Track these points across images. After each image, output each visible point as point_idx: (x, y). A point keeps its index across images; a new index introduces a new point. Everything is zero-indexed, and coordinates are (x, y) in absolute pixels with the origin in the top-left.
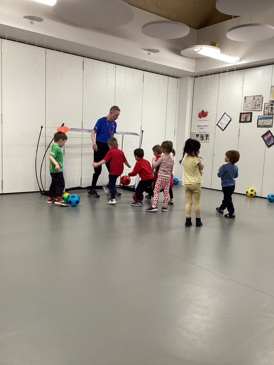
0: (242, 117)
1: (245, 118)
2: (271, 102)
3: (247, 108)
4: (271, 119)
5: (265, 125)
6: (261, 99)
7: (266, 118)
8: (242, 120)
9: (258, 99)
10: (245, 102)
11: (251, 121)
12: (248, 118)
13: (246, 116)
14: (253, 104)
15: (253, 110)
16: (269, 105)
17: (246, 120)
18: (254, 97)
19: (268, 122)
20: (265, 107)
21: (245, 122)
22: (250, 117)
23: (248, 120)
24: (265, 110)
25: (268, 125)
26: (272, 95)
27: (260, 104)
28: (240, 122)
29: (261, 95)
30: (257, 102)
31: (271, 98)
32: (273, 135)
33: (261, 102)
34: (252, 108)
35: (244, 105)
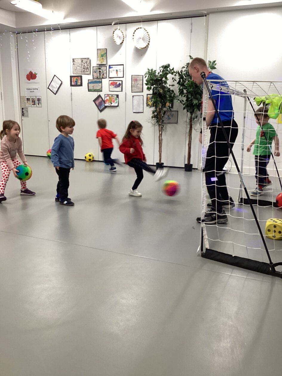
0: (72, 80)
1: (76, 81)
3: (76, 71)
4: (100, 83)
5: (95, 90)
6: (89, 62)
7: (96, 82)
8: (73, 84)
9: (86, 62)
10: (74, 64)
11: (81, 85)
12: (78, 81)
13: (76, 79)
14: (82, 67)
15: (83, 73)
16: (97, 68)
17: (76, 83)
18: (82, 59)
19: (97, 86)
20: (94, 71)
21: (76, 85)
22: (80, 80)
23: (79, 84)
24: (94, 74)
25: (98, 89)
26: (99, 59)
27: (88, 67)
28: (71, 85)
29: (89, 58)
30: (86, 65)
31: (98, 62)
32: (104, 99)
33: (89, 65)
34: (81, 71)
35: (74, 68)
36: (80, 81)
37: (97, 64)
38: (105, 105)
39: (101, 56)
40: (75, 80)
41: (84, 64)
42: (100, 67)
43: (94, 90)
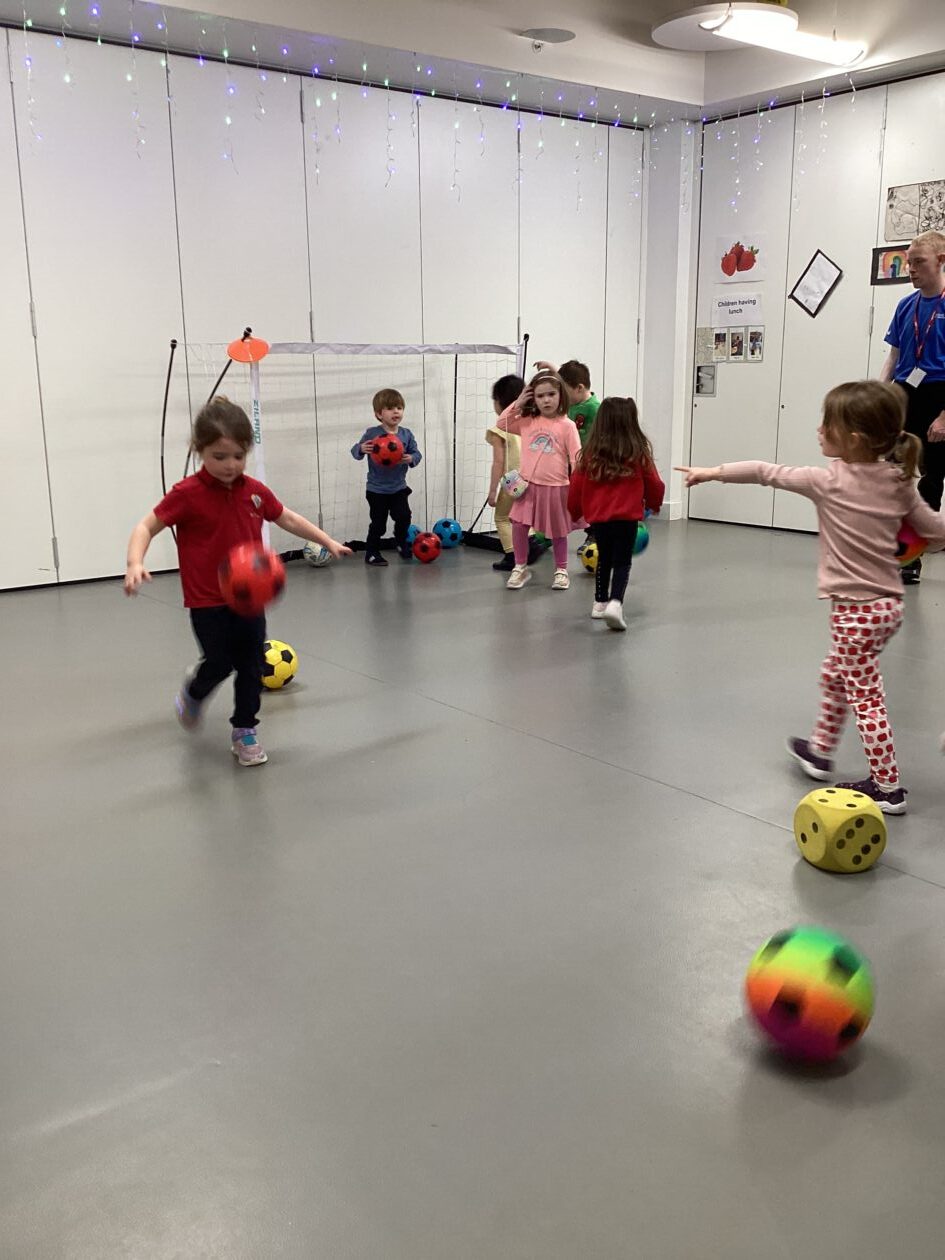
0: (881, 263)
1: (893, 266)
3: (897, 229)
8: (881, 275)
10: (891, 206)
13: (896, 258)
14: (922, 215)
17: (894, 274)
18: (924, 188)
21: (892, 280)
28: (875, 281)
30: (936, 206)
34: (915, 229)
35: (889, 220)
40: (891, 263)
41: (932, 202)
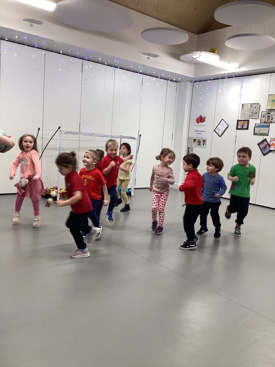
0: (239, 124)
1: (242, 125)
2: (268, 110)
3: (244, 115)
4: (267, 127)
6: (258, 107)
7: (263, 126)
8: (239, 127)
9: (256, 107)
10: (243, 109)
11: (247, 129)
13: (243, 123)
14: (251, 112)
15: (250, 118)
16: (266, 113)
17: (242, 127)
18: (252, 105)
19: (264, 130)
20: (262, 115)
21: (242, 129)
23: (245, 127)
24: (262, 118)
25: (264, 133)
26: (269, 104)
27: (257, 112)
28: (237, 129)
29: (259, 103)
30: (255, 110)
31: (268, 107)
32: (269, 144)
33: (258, 110)
34: (249, 115)
35: (242, 113)
36: (246, 125)
37: (267, 109)
38: (270, 149)
39: (272, 101)
41: (254, 109)
42: (269, 112)
43: (260, 134)
